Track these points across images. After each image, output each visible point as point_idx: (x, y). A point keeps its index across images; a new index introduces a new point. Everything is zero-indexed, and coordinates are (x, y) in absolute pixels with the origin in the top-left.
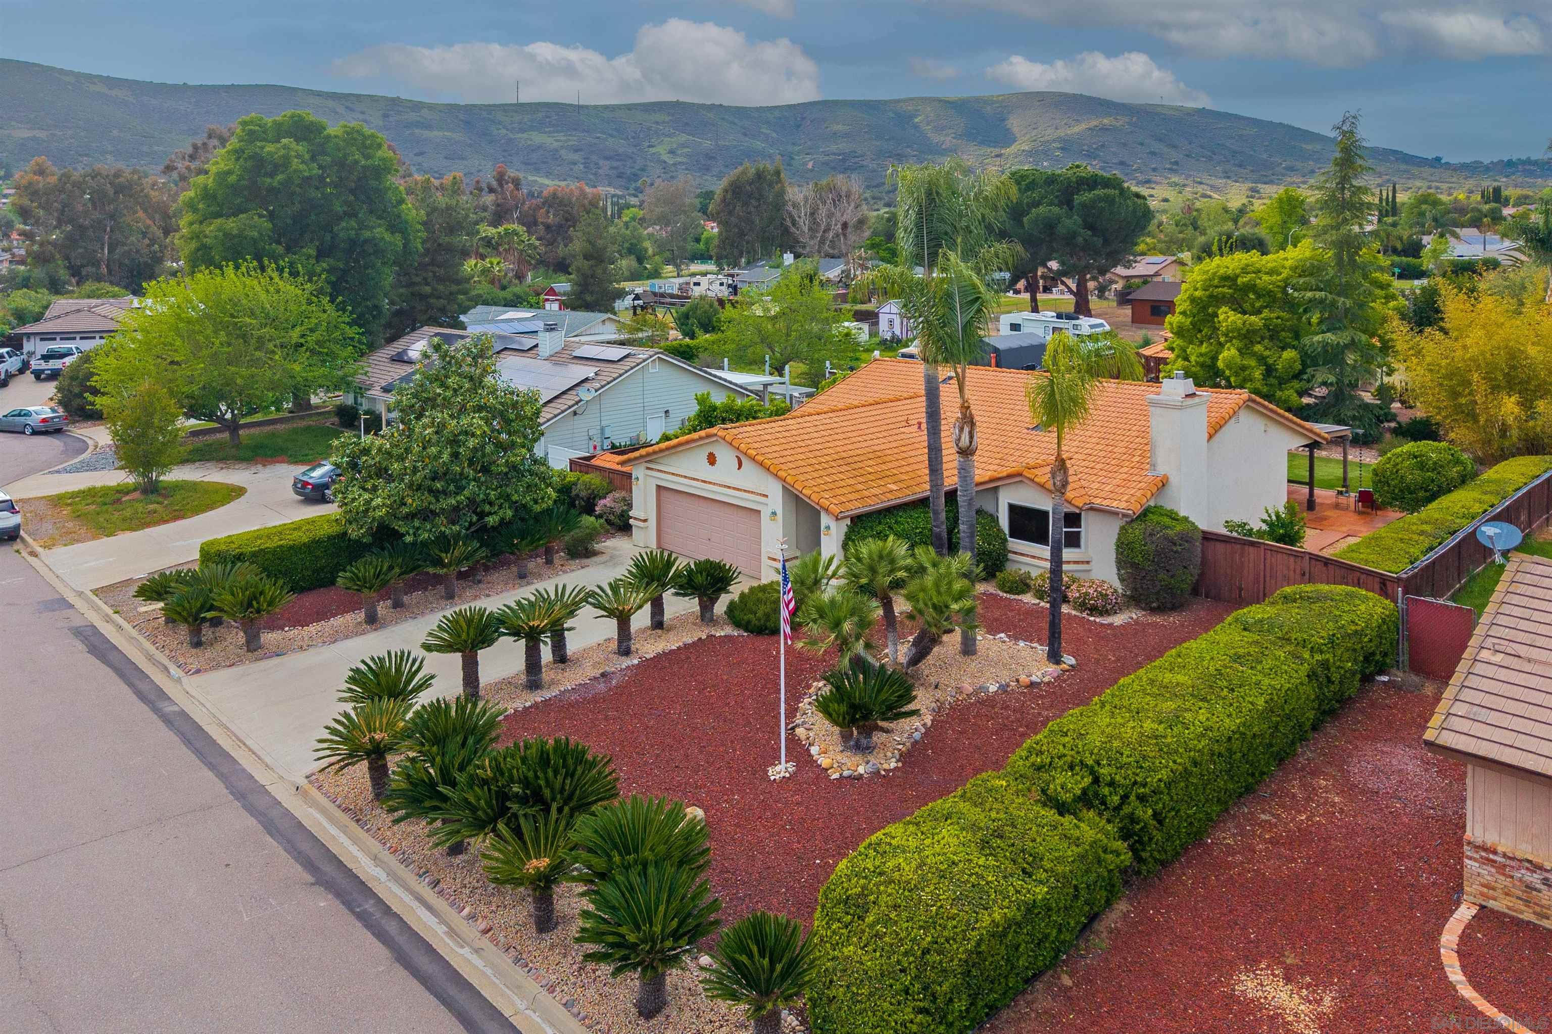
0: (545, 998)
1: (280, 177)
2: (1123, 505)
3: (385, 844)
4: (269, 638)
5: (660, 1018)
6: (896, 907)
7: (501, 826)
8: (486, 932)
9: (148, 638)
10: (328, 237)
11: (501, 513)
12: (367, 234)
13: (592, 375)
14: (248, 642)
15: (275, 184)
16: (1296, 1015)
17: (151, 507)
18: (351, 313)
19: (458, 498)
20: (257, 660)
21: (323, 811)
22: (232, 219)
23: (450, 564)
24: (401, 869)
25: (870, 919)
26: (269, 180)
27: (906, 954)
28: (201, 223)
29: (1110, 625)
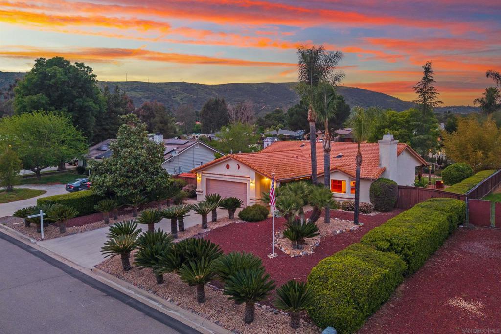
0: (208, 322)
1: (53, 80)
2: (372, 177)
3: (131, 283)
4: (68, 229)
5: (253, 323)
6: (339, 277)
7: (183, 265)
8: (178, 305)
9: (19, 231)
10: (72, 105)
11: (151, 187)
12: (86, 104)
13: (175, 148)
14: (61, 230)
15: (51, 83)
16: (472, 309)
17: (11, 196)
18: (82, 131)
19: (137, 179)
20: (65, 236)
21: (104, 276)
22: (34, 96)
23: (135, 203)
24: (140, 290)
25: (330, 282)
26: (49, 82)
27: (346, 290)
28: (22, 98)
29: (370, 216)
